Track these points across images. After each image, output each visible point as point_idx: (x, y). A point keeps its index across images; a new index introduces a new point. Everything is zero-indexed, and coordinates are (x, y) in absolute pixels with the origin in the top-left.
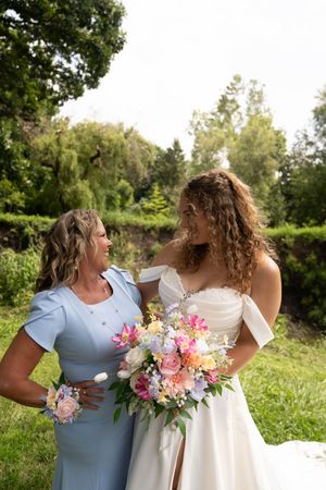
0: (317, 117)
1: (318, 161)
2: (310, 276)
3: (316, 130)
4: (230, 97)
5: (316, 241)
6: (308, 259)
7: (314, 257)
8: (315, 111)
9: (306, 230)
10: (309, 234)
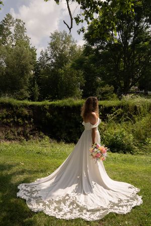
0: (52, 47)
1: (52, 67)
2: (55, 120)
3: (52, 53)
4: (5, 27)
5: (57, 106)
6: (54, 114)
7: (56, 113)
8: (50, 44)
9: (53, 102)
10: (54, 104)
